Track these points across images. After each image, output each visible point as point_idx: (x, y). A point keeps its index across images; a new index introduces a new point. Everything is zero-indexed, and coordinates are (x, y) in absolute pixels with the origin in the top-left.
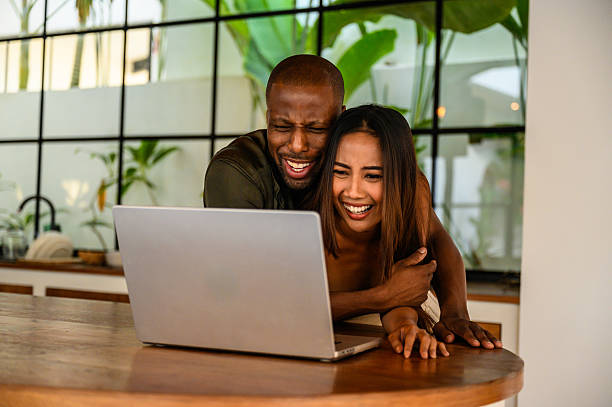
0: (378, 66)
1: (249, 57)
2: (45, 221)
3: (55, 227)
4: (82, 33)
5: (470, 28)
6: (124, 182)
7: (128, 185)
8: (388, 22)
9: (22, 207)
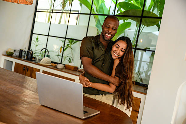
0: (127, 30)
1: (97, 23)
2: (47, 53)
3: (48, 56)
4: (62, 13)
5: (148, 26)
6: (65, 47)
7: (66, 48)
8: (129, 20)
9: (41, 51)
